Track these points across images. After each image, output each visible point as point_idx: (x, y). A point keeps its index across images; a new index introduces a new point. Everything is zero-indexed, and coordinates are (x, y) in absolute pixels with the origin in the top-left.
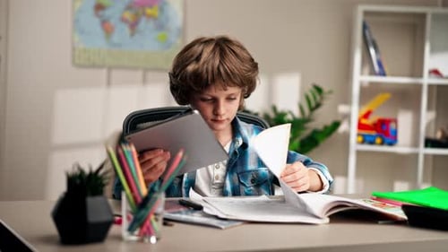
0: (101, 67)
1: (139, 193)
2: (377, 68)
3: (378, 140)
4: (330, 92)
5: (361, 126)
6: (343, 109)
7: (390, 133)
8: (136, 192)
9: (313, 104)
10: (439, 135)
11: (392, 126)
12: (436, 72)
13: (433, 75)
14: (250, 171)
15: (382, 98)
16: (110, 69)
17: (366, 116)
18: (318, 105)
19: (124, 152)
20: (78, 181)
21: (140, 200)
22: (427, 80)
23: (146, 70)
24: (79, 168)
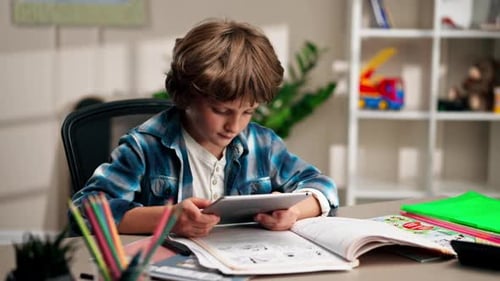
0: (47, 24)
1: (117, 264)
2: (379, 19)
3: (382, 104)
4: (326, 50)
5: (363, 89)
6: (339, 66)
7: (397, 95)
8: (113, 265)
9: (306, 64)
10: (452, 95)
11: (398, 87)
12: (447, 22)
13: (446, 26)
14: (250, 182)
15: (386, 54)
16: (58, 27)
17: (368, 75)
18: (312, 65)
19: (92, 207)
20: (31, 255)
21: (118, 275)
22: (439, 32)
23: (102, 28)
24: (31, 237)
